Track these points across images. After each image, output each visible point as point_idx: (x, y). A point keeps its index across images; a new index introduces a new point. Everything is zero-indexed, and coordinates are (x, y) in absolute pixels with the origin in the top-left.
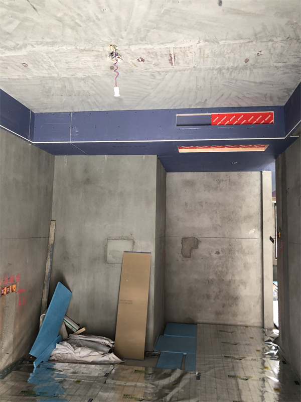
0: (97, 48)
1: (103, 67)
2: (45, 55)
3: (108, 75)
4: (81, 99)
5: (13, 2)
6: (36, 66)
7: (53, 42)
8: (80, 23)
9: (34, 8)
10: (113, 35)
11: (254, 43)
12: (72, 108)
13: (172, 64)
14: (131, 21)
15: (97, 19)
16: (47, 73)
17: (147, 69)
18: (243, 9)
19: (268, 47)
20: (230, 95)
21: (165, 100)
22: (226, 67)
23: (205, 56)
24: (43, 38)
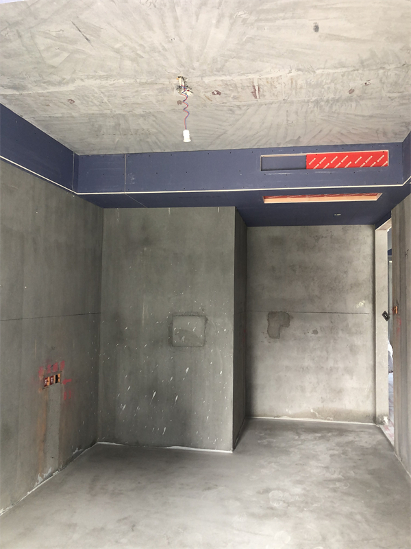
0: (162, 80)
1: (168, 102)
3: (174, 110)
4: (138, 139)
5: (61, 32)
6: (84, 102)
7: (107, 75)
8: (142, 54)
9: (87, 39)
10: (182, 65)
11: (360, 71)
12: (127, 149)
13: (256, 97)
14: (205, 50)
15: (163, 49)
16: (97, 109)
17: (223, 103)
18: (345, 35)
19: (378, 75)
20: (331, 131)
21: (247, 137)
22: (325, 98)
23: (299, 86)
24: (95, 72)
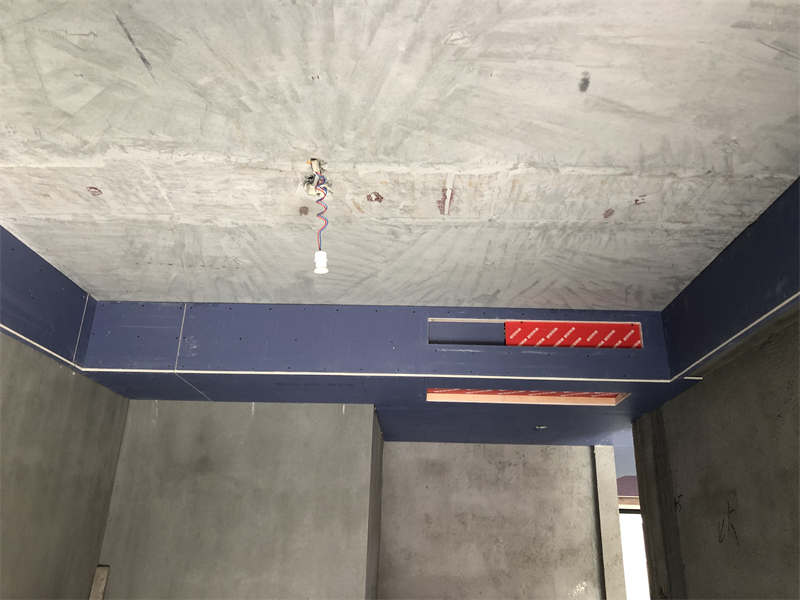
0: (279, 163)
1: (283, 208)
2: (148, 171)
3: (290, 225)
4: (215, 276)
5: (91, 38)
6: (121, 195)
7: (174, 142)
8: (250, 104)
9: (144, 60)
10: (324, 136)
11: (635, 177)
12: (191, 293)
13: (442, 212)
14: (373, 108)
15: (292, 98)
16: (145, 211)
17: (383, 219)
18: (630, 103)
19: (661, 188)
20: (552, 283)
21: (409, 286)
22: (561, 223)
23: (522, 198)
24: (151, 133)
